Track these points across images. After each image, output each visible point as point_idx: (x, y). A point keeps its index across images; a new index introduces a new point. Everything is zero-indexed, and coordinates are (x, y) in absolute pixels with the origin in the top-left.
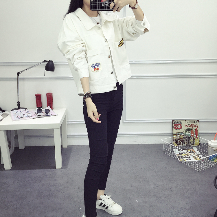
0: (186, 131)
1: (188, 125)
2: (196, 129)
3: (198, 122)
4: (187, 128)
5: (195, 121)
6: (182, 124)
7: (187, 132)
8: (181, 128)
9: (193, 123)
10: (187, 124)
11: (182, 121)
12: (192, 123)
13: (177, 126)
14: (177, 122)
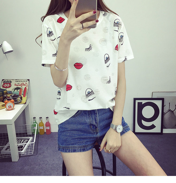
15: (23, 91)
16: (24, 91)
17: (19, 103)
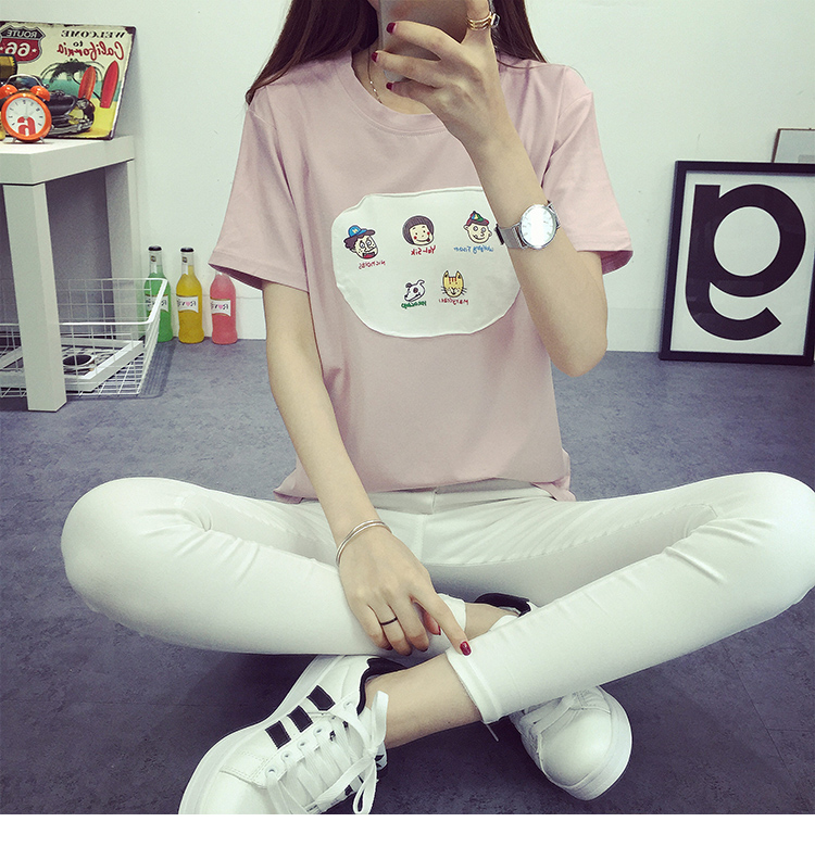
0: (56, 74)
1: (74, 49)
2: (114, 67)
3: (128, 36)
4: (64, 59)
5: (115, 32)
6: (43, 43)
7: (63, 76)
8: (32, 57)
9: (102, 39)
10: (70, 43)
11: (43, 30)
12: (96, 41)
13: (15, 49)
14: (22, 30)
15: (100, 79)
16: (103, 82)
17: (79, 132)
